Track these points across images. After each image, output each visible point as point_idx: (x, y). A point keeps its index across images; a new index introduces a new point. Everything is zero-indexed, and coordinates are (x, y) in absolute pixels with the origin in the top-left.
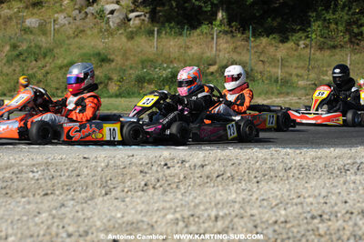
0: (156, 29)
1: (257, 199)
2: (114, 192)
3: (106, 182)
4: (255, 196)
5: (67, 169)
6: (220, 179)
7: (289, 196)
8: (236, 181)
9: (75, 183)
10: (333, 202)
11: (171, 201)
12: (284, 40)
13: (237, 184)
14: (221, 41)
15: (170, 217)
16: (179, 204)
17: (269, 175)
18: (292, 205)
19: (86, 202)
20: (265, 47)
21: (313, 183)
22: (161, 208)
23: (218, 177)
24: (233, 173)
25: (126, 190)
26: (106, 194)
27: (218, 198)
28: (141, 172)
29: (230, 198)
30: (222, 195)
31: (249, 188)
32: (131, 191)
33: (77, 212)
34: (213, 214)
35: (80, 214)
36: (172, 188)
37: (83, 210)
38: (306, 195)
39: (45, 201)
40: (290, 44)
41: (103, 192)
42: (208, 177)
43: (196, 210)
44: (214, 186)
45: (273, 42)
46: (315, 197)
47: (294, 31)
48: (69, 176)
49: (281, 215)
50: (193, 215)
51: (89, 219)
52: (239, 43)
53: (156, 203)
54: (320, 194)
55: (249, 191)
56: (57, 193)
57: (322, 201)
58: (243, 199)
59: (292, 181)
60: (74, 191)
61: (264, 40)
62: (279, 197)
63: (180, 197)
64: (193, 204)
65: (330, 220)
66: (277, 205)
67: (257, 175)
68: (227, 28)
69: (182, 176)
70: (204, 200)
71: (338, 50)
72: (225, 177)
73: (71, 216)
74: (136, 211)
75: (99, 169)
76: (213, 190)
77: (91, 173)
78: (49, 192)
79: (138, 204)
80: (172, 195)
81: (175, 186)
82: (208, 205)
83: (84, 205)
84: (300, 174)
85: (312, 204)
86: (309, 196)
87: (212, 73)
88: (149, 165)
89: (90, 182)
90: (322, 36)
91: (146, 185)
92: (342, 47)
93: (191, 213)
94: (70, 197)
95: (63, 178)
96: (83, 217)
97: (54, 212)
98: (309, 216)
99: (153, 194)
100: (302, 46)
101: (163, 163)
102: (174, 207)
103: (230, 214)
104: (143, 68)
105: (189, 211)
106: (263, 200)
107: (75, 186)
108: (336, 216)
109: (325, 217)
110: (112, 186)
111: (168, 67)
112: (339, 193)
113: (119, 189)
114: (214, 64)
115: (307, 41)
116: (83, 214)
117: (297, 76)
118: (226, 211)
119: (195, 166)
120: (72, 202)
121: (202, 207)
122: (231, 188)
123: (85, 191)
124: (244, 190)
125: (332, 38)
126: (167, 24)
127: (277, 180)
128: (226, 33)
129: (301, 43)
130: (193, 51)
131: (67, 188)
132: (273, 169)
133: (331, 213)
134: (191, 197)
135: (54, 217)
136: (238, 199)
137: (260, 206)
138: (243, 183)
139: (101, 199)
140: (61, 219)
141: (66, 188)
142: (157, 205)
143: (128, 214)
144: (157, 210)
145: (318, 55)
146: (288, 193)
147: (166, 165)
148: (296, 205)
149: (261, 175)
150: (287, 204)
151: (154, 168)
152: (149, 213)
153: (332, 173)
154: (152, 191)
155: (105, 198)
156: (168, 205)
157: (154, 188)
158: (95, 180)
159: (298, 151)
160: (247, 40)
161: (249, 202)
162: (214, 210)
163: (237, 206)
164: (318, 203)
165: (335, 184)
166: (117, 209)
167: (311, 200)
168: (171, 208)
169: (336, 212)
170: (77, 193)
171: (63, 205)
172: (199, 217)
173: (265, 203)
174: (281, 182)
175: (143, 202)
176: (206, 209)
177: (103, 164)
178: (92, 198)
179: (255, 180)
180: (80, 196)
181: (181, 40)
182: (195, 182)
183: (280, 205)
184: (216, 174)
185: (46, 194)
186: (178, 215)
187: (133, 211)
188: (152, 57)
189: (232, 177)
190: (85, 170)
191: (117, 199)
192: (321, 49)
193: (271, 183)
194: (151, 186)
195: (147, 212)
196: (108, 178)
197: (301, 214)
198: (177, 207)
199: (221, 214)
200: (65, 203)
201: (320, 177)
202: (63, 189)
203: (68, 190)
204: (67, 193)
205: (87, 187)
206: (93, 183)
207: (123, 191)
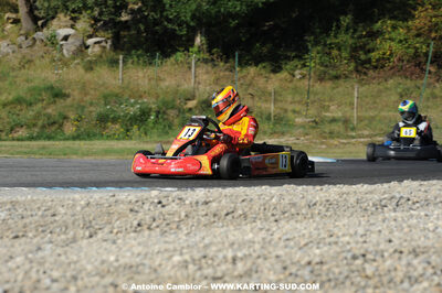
0: (121, 57)
1: (280, 239)
2: (100, 235)
3: (90, 222)
4: (276, 236)
5: (39, 208)
6: (230, 217)
7: (319, 235)
8: (249, 220)
9: (52, 223)
10: (374, 241)
11: (174, 242)
12: (276, 69)
13: (251, 223)
14: (200, 71)
15: (177, 258)
16: (185, 245)
17: (289, 212)
18: (325, 244)
19: (67, 245)
20: (253, 78)
21: (346, 221)
22: (162, 250)
23: (227, 214)
24: (246, 210)
25: (115, 231)
26: (91, 236)
27: (231, 238)
28: (131, 210)
29: (246, 238)
30: (234, 235)
31: (267, 227)
32: (121, 232)
33: (59, 255)
34: (230, 255)
35: (63, 258)
36: (171, 229)
37: (65, 253)
38: (340, 234)
39: (16, 245)
40: (283, 75)
41: (87, 234)
42: (215, 215)
43: (208, 251)
44: (223, 226)
45: (263, 71)
46: (351, 236)
47: (289, 59)
48: (42, 216)
49: (315, 255)
50: (205, 257)
51: (75, 263)
52: (222, 74)
53: (155, 244)
54: (356, 233)
55: (268, 230)
56: (30, 235)
57: (361, 240)
58: (264, 239)
59: (317, 219)
60: (51, 232)
61: (252, 70)
62: (307, 235)
63: (184, 238)
64: (202, 245)
65: (374, 260)
66: (306, 245)
67: (274, 212)
68: (206, 56)
69: (183, 214)
70: (215, 240)
71: (341, 81)
72: (236, 215)
73: (52, 260)
74: (133, 254)
75: (79, 208)
76: (222, 230)
77: (70, 212)
78: (20, 234)
79: (133, 246)
80: (173, 236)
81: (174, 226)
82: (220, 246)
83: (66, 248)
84: (327, 211)
85: (348, 243)
86: (344, 235)
87: (190, 109)
88: (140, 203)
89: (70, 222)
90: (322, 64)
91: (139, 225)
92: (346, 77)
93: (202, 254)
94: (46, 239)
95: (36, 218)
96: (67, 261)
97: (30, 256)
98: (349, 255)
99: (149, 235)
100: (298, 77)
101: (156, 201)
102: (179, 248)
103: (250, 255)
104: (106, 105)
105: (199, 252)
106: (288, 240)
107: (52, 226)
108: (383, 256)
109: (369, 256)
110: (97, 227)
111: (136, 103)
112: (380, 231)
113: (106, 230)
114: (193, 98)
115: (304, 71)
116: (67, 258)
117: (294, 111)
118: (245, 251)
119: (197, 203)
120: (50, 245)
121: (214, 248)
122: (244, 227)
123: (65, 233)
124: (261, 229)
125: (335, 67)
126: (133, 52)
127: (299, 218)
128: (206, 61)
129: (297, 72)
130: (167, 83)
131: (42, 229)
132: (294, 205)
133: (377, 252)
134: (198, 238)
135: (31, 262)
136: (256, 239)
137: (286, 247)
138: (259, 222)
139: (85, 241)
140: (41, 264)
141: (40, 229)
142: (157, 247)
143: (124, 257)
144: (158, 252)
145: (318, 87)
146: (316, 232)
147: (160, 203)
148: (330, 244)
149: (279, 212)
150: (319, 243)
151: (146, 207)
152: (149, 256)
153: (366, 210)
154: (147, 232)
155: (91, 240)
156: (171, 247)
157: (149, 228)
158: (76, 220)
159: (318, 188)
160: (232, 69)
161: (270, 242)
162: (230, 250)
163: (257, 246)
164: (357, 243)
165: (372, 221)
166: (109, 252)
167: (347, 239)
168: (175, 250)
169: (383, 251)
170: (55, 236)
171: (39, 249)
172: (212, 259)
173: (292, 243)
174: (305, 221)
175: (139, 244)
176: (220, 251)
177: (82, 203)
178: (74, 240)
179: (273, 219)
180: (59, 239)
181: (151, 71)
182: (199, 222)
183: (310, 245)
184: (225, 212)
185: (17, 237)
186: (187, 257)
187: (129, 254)
188: (117, 91)
189: (245, 216)
190: (61, 209)
191: (105, 240)
192: (321, 79)
193: (292, 222)
194: (145, 227)
195: (146, 255)
196: (91, 218)
197: (339, 253)
198: (183, 248)
199: (239, 254)
200: (43, 246)
201: (352, 215)
202: (37, 230)
203: (43, 231)
204: (42, 235)
205: (67, 228)
206: (73, 223)
207: (111, 232)
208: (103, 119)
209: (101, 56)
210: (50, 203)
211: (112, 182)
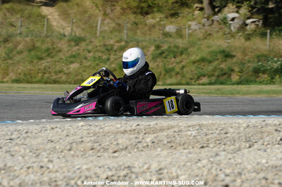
0: (268, 31)
2: (256, 146)
3: (250, 138)
5: (217, 129)
9: (225, 138)
19: (235, 153)
25: (266, 143)
26: (250, 147)
28: (276, 130)
32: (269, 144)
33: (230, 159)
35: (232, 161)
37: (234, 158)
39: (203, 152)
41: (248, 145)
48: (219, 134)
51: (240, 164)
56: (211, 146)
60: (224, 144)
73: (225, 162)
74: (277, 158)
75: (242, 129)
77: (236, 131)
78: (205, 145)
79: (277, 153)
83: (234, 155)
89: (237, 137)
91: (281, 140)
94: (221, 148)
95: (215, 135)
96: (235, 163)
97: (211, 159)
104: (258, 62)
107: (225, 140)
110: (254, 141)
111: (278, 60)
113: (260, 143)
116: (235, 161)
120: (224, 153)
123: (233, 145)
126: (276, 28)
131: (219, 142)
135: (212, 163)
139: (246, 150)
140: (218, 165)
141: (218, 142)
143: (271, 160)
155: (250, 149)
158: (240, 137)
166: (262, 157)
170: (227, 146)
171: (217, 155)
177: (244, 125)
178: (239, 149)
180: (229, 148)
185: (203, 147)
187: (274, 158)
188: (265, 53)
190: (230, 129)
191: (260, 150)
196: (250, 135)
200: (219, 153)
202: (215, 143)
203: (220, 144)
204: (219, 146)
205: (234, 142)
206: (239, 138)
207: (263, 144)
208: (257, 71)
209: (255, 31)
210: (223, 126)
211: (263, 112)
